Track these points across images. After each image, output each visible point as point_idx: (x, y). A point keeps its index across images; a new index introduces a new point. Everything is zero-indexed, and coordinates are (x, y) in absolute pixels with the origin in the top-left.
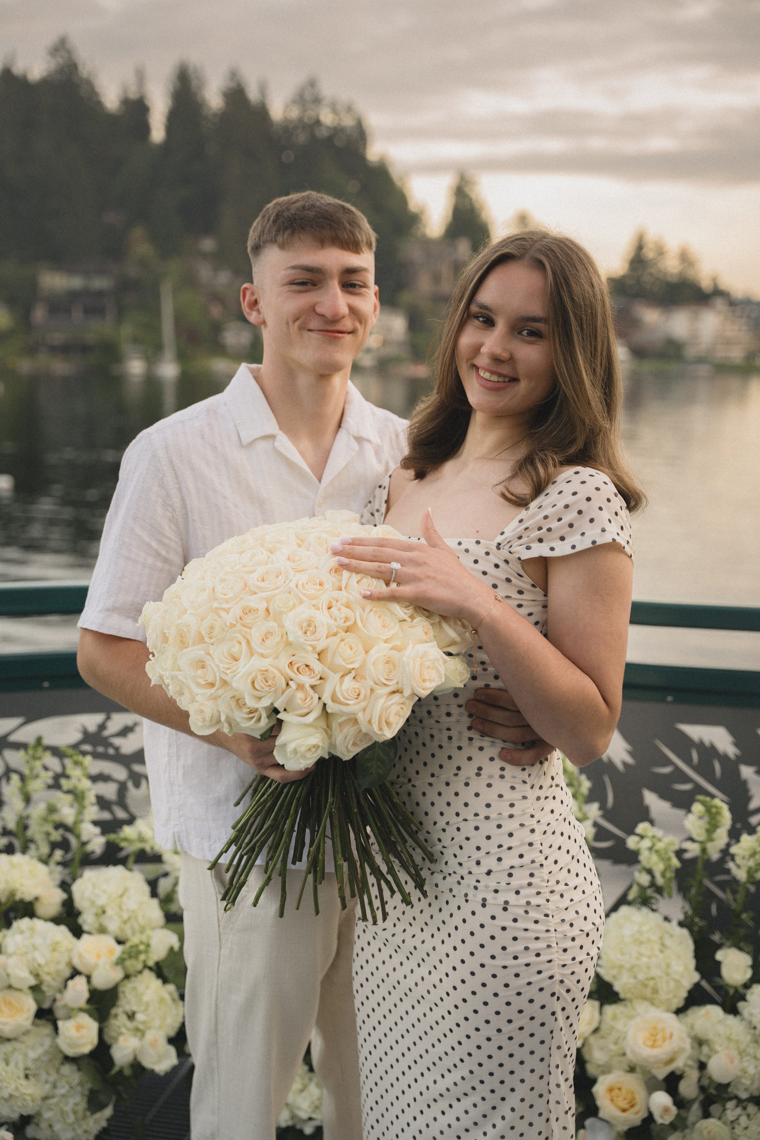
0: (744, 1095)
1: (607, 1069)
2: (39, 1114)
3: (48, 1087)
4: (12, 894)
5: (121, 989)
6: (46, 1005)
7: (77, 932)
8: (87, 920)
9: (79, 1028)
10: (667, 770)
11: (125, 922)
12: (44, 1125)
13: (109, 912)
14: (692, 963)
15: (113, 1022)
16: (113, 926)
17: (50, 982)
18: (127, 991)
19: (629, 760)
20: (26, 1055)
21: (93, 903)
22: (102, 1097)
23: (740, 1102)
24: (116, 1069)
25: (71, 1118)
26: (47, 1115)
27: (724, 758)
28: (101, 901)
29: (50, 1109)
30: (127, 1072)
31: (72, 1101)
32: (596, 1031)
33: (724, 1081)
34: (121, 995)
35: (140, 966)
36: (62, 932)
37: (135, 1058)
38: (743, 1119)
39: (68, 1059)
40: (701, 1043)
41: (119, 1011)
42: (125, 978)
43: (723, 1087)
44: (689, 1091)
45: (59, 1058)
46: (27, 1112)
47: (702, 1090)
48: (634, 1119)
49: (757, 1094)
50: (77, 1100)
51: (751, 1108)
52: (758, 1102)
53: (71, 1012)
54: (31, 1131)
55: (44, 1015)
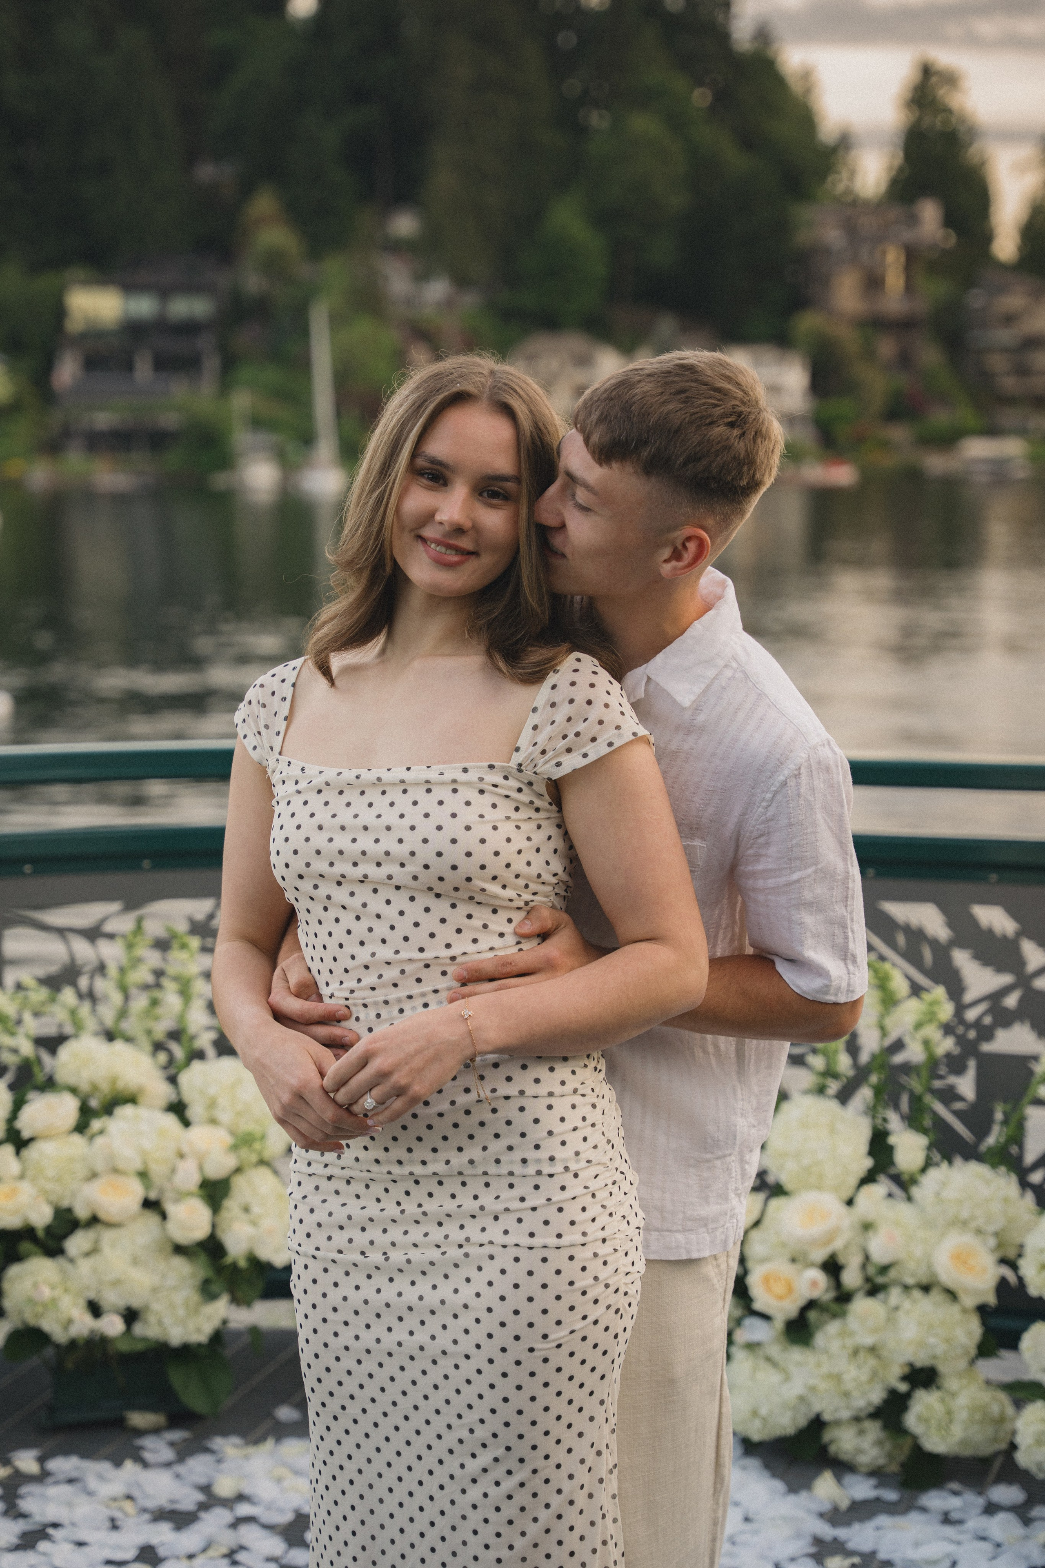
0: (910, 1281)
1: (764, 1260)
2: (147, 1308)
3: (158, 1276)
4: (114, 1081)
5: (234, 1180)
6: (153, 1195)
7: (186, 1123)
8: (195, 1111)
9: (189, 1211)
11: (239, 1114)
12: (152, 1319)
13: (221, 1103)
14: (865, 1149)
15: (224, 1214)
16: (225, 1117)
17: (157, 1170)
18: (239, 1184)
20: (135, 1242)
21: (203, 1092)
22: (216, 1287)
23: (905, 1286)
24: (229, 1261)
25: (181, 1312)
26: (156, 1307)
28: (212, 1091)
29: (159, 1302)
30: (242, 1265)
31: (182, 1295)
32: (757, 1224)
33: (886, 1262)
34: (235, 1187)
35: (254, 1158)
36: (171, 1121)
37: (251, 1251)
38: (907, 1304)
39: (179, 1250)
40: (867, 1227)
41: (231, 1205)
42: (238, 1170)
43: (884, 1269)
44: (851, 1278)
45: (169, 1248)
46: (135, 1303)
47: (868, 1279)
48: (789, 1308)
49: (925, 1281)
50: (187, 1294)
51: (917, 1294)
52: (926, 1288)
53: (181, 1196)
54: (138, 1329)
55: (151, 1205)
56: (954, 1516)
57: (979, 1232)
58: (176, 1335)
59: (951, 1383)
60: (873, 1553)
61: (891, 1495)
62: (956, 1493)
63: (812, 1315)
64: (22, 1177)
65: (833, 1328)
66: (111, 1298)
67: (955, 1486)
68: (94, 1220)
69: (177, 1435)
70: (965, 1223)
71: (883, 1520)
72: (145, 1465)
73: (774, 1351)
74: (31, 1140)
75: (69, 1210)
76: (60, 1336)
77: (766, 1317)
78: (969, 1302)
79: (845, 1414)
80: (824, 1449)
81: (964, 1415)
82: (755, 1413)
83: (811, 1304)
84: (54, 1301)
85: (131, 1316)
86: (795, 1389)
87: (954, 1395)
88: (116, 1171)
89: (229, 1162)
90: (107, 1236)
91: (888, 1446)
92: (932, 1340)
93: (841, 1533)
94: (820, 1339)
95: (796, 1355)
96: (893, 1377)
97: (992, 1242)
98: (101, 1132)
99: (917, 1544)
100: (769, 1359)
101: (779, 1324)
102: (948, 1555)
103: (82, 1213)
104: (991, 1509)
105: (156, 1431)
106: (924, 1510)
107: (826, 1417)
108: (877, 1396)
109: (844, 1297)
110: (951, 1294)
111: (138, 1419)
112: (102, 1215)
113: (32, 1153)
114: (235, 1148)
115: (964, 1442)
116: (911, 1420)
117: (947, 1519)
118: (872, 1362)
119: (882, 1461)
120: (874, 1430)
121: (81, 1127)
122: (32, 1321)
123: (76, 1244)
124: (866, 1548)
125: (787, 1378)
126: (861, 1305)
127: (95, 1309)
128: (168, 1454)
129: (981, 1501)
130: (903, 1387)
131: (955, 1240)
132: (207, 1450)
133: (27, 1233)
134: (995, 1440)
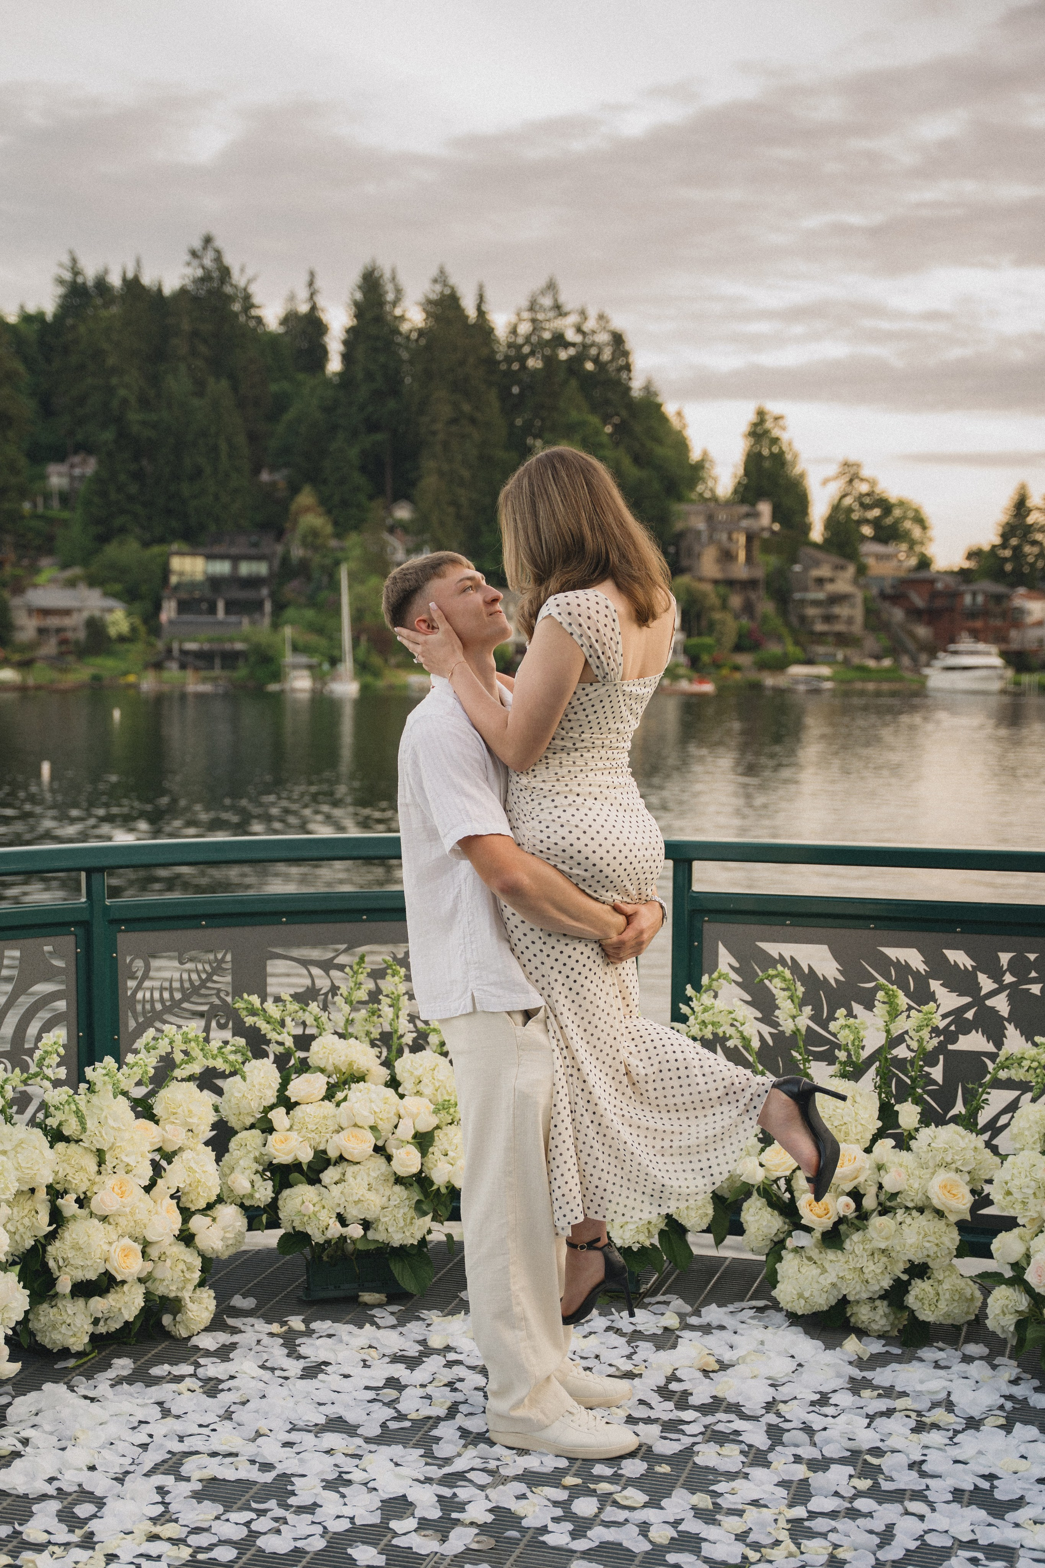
0: (910, 1205)
2: (378, 1220)
3: (385, 1199)
4: (350, 1065)
5: (436, 1133)
6: (380, 1144)
7: (400, 1095)
8: (406, 1087)
9: (408, 1154)
10: (871, 985)
12: (381, 1228)
13: (425, 1081)
14: (876, 1114)
15: (430, 1157)
16: (427, 1090)
17: (385, 1127)
18: (439, 1136)
19: (842, 979)
20: (369, 1175)
21: (412, 1073)
22: (425, 1207)
23: (907, 1208)
24: (435, 1187)
25: (402, 1224)
26: (383, 1220)
27: (916, 974)
28: (417, 1073)
29: (385, 1216)
30: (443, 1190)
31: (402, 1211)
33: (894, 1191)
34: (436, 1138)
35: (449, 1119)
36: (389, 1093)
37: (449, 1182)
38: (908, 1220)
39: (399, 1180)
40: (880, 1167)
41: (435, 1150)
42: (438, 1127)
43: (894, 1196)
44: (869, 1203)
45: (392, 1179)
46: (369, 1217)
47: (880, 1204)
48: (827, 1223)
49: (920, 1204)
50: (406, 1211)
51: (915, 1213)
52: (921, 1210)
53: (402, 1143)
54: (371, 1235)
55: (379, 1150)
56: (942, 1363)
57: (958, 1170)
58: (397, 1239)
59: (939, 1275)
60: (892, 1387)
61: (897, 1351)
62: (941, 1350)
63: (843, 1228)
64: (290, 1129)
65: (856, 1237)
66: (353, 1213)
67: (940, 1344)
68: (341, 1159)
69: (395, 1308)
70: (947, 1166)
71: (894, 1366)
72: (379, 1327)
73: (815, 1253)
74: (297, 1104)
75: (324, 1152)
76: (318, 1238)
77: (808, 1230)
78: (953, 1219)
79: (865, 1296)
80: (847, 1320)
81: (947, 1296)
82: (800, 1296)
83: (841, 1220)
84: (315, 1213)
85: (366, 1225)
86: (831, 1278)
87: (940, 1282)
88: (355, 1125)
89: (434, 1121)
90: (350, 1170)
91: (892, 1317)
92: (927, 1245)
93: (869, 1375)
94: (847, 1245)
95: (831, 1255)
96: (898, 1270)
97: (967, 1178)
98: (345, 1099)
99: (922, 1382)
100: (810, 1259)
101: (817, 1234)
102: (944, 1388)
103: (333, 1154)
104: (967, 1359)
105: (380, 1305)
106: (921, 1360)
107: (850, 1298)
108: (886, 1283)
109: (863, 1216)
110: (940, 1214)
111: (367, 1297)
112: (346, 1156)
113: (297, 1112)
114: (436, 1111)
115: (947, 1315)
116: (910, 1300)
117: (937, 1365)
118: (884, 1259)
119: (888, 1328)
120: (883, 1307)
121: (329, 1096)
122: (299, 1228)
123: (329, 1175)
124: (887, 1384)
125: (824, 1271)
126: (876, 1221)
127: (342, 1220)
128: (392, 1321)
129: (959, 1354)
130: (905, 1277)
131: (943, 1176)
132: (419, 1318)
133: (296, 1166)
134: (967, 1313)
